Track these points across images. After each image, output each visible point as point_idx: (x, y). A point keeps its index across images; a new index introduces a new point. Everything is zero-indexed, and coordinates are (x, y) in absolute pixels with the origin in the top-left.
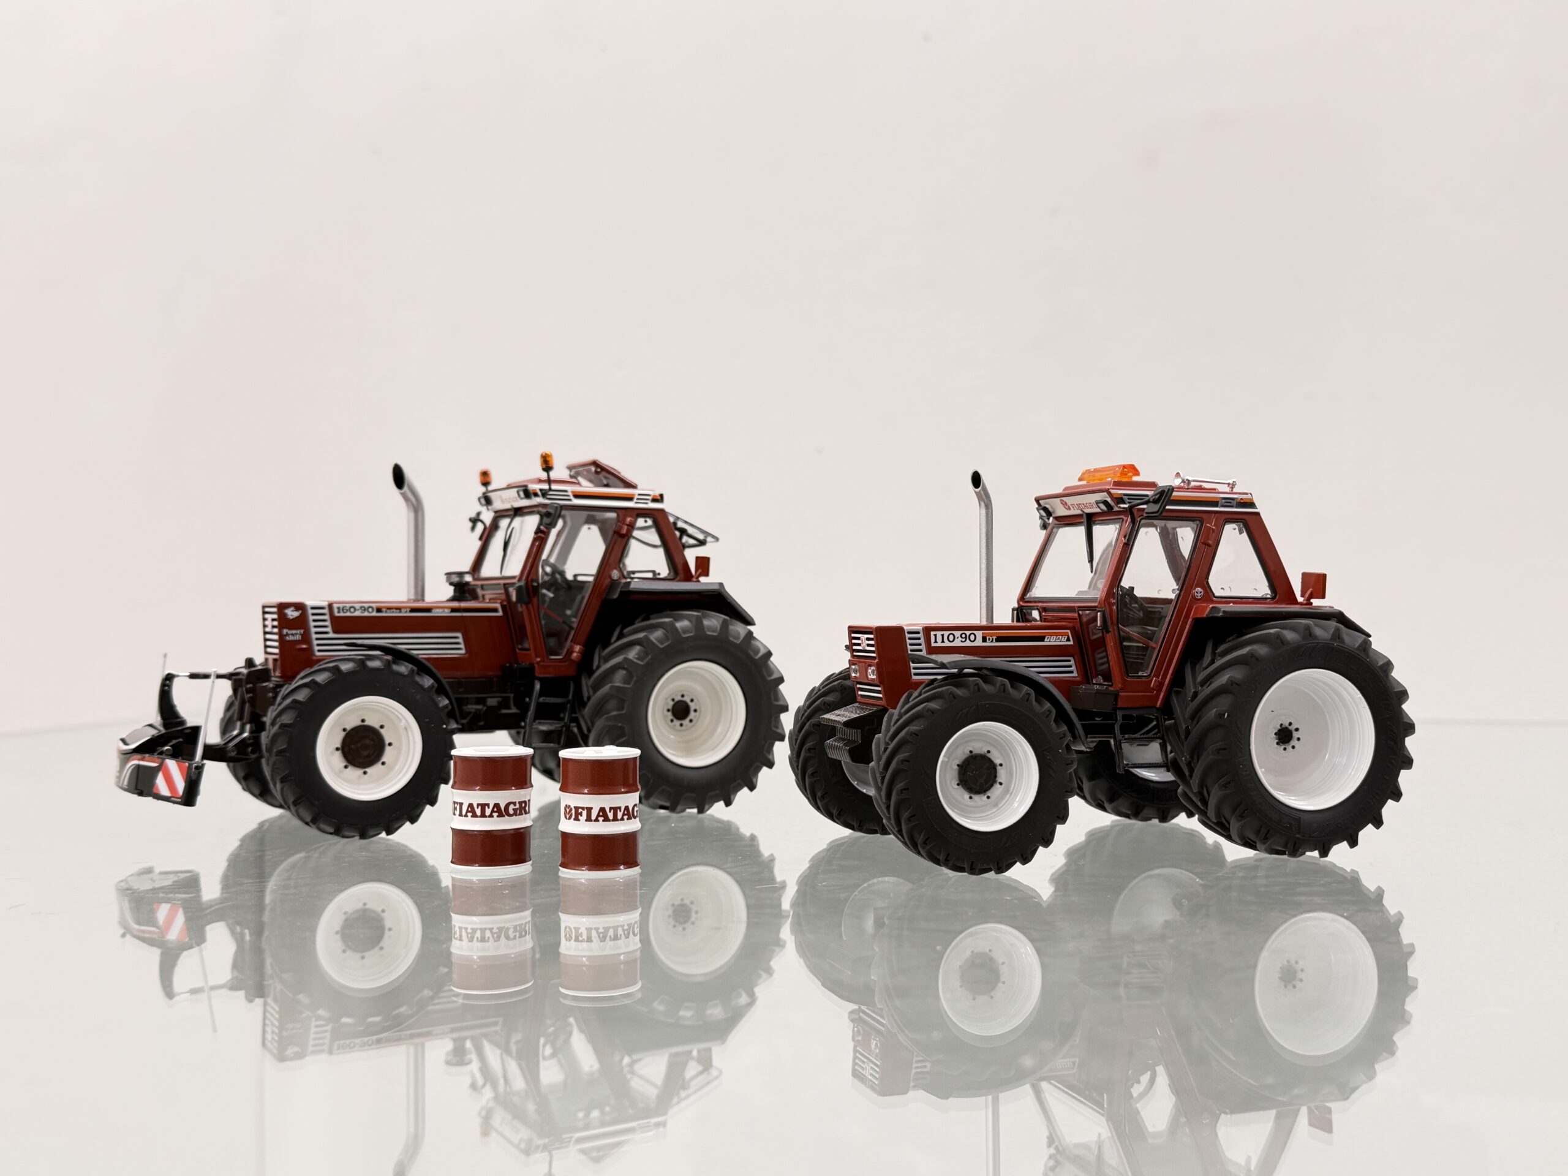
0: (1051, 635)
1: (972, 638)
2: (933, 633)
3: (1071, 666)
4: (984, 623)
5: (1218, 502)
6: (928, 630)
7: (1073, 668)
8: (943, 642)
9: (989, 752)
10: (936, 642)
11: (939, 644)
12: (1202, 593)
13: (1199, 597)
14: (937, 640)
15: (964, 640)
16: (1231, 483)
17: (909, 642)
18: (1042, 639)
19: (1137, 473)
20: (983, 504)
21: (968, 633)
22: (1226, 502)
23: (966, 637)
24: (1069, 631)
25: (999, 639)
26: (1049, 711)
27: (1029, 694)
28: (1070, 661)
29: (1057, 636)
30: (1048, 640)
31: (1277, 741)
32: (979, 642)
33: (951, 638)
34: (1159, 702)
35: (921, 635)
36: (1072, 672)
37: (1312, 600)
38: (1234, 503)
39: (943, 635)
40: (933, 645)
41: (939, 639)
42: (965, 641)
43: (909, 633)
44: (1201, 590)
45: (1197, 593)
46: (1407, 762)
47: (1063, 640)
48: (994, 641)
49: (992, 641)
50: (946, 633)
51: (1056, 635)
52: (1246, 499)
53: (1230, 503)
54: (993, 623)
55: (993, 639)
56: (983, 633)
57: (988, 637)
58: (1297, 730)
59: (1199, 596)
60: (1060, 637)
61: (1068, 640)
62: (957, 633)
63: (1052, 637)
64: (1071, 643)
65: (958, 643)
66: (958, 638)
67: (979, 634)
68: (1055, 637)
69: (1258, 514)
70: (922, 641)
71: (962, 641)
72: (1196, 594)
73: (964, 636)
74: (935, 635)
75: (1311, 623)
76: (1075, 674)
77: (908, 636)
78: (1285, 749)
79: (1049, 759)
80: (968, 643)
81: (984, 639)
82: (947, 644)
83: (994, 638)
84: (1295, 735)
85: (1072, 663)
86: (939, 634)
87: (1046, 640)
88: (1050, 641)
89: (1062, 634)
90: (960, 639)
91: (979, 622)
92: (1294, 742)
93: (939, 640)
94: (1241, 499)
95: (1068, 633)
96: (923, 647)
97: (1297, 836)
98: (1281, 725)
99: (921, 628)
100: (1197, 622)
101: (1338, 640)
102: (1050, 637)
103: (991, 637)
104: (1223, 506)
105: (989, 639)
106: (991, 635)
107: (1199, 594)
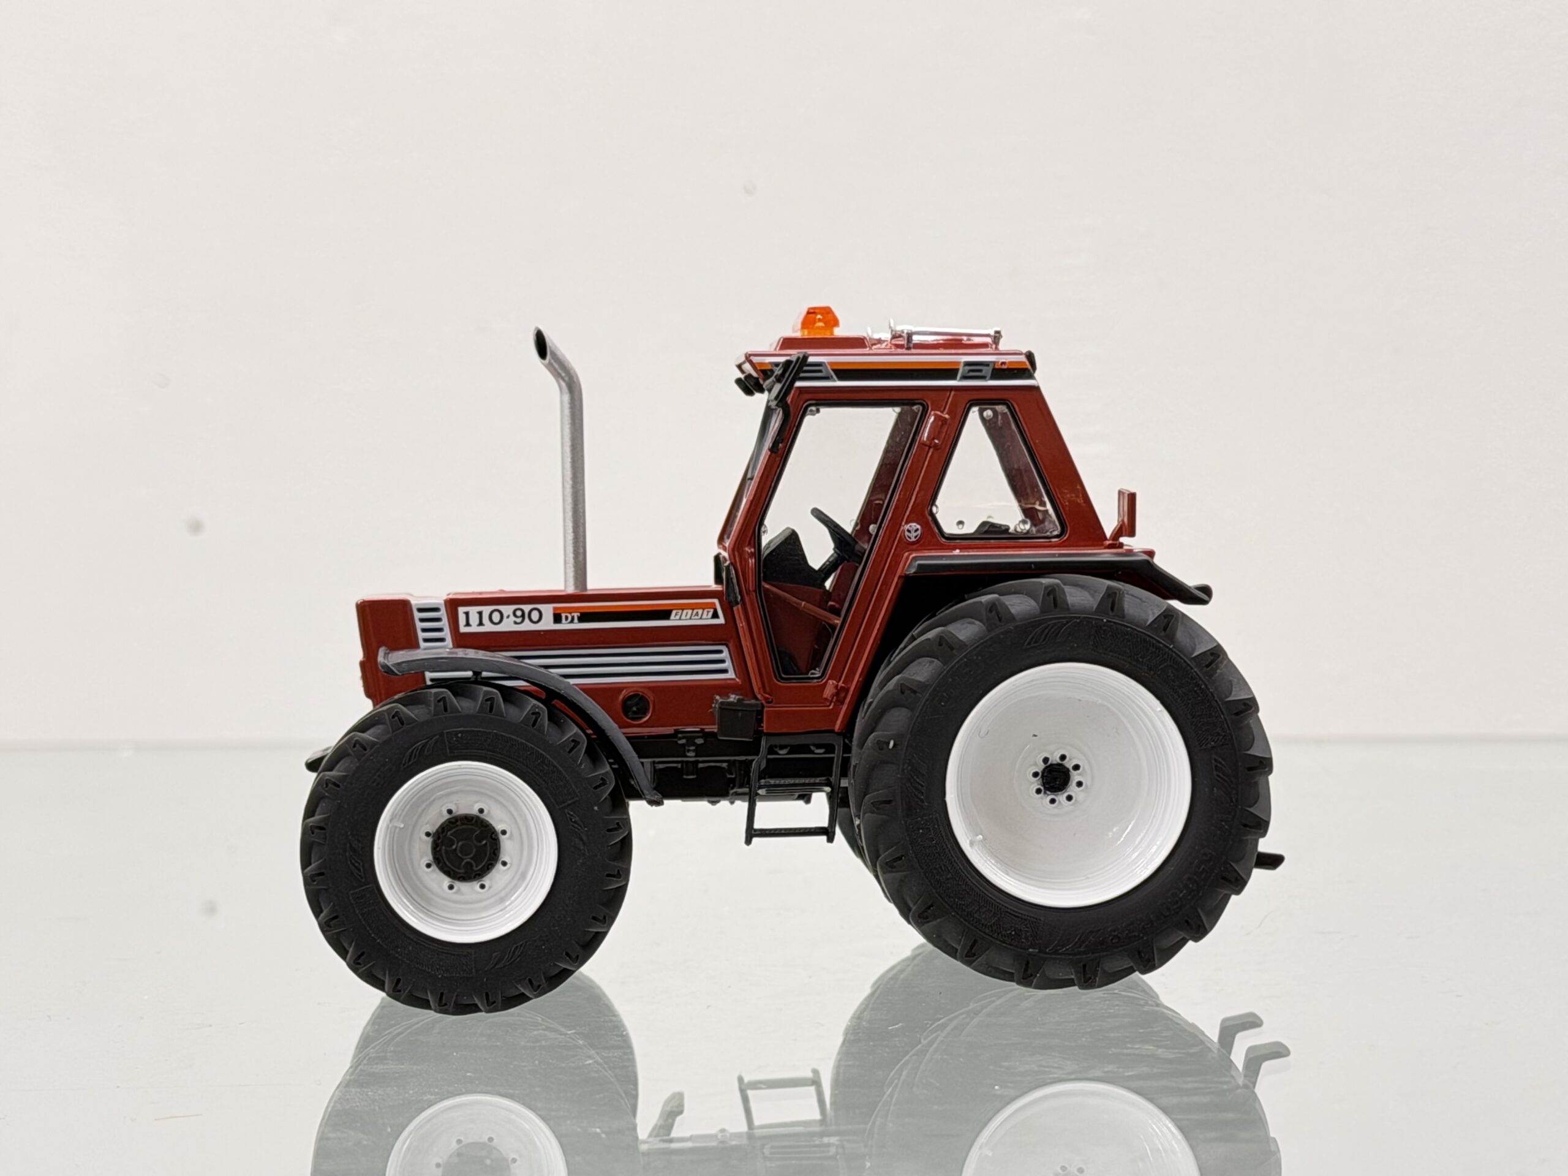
0: (683, 607)
1: (535, 616)
2: (461, 610)
3: (722, 661)
4: (571, 590)
5: (957, 370)
6: (453, 604)
7: (728, 665)
8: (481, 624)
9: (481, 811)
10: (468, 624)
11: (474, 628)
12: (919, 532)
13: (913, 539)
14: (471, 622)
15: (519, 620)
16: (992, 333)
17: (419, 625)
18: (665, 614)
19: (836, 323)
20: (563, 384)
21: (527, 608)
22: (970, 371)
23: (523, 616)
24: (716, 601)
25: (585, 617)
27: (537, 714)
28: (720, 652)
29: (693, 609)
30: (678, 617)
31: (1038, 787)
32: (547, 624)
33: (496, 617)
34: (839, 722)
35: (443, 614)
36: (725, 671)
38: (988, 371)
39: (480, 613)
40: (463, 629)
41: (474, 619)
42: (522, 621)
43: (420, 610)
44: (919, 527)
45: (909, 531)
47: (704, 616)
48: (576, 620)
49: (572, 621)
50: (486, 610)
51: (693, 607)
52: (1011, 363)
53: (980, 371)
54: (585, 589)
55: (573, 618)
56: (555, 609)
57: (563, 615)
58: (1077, 767)
59: (912, 537)
60: (700, 611)
61: (715, 615)
62: (507, 610)
63: (685, 612)
64: (721, 620)
65: (508, 625)
66: (508, 617)
67: (548, 609)
68: (690, 612)
69: (1036, 389)
70: (445, 623)
71: (516, 623)
72: (907, 533)
73: (519, 613)
74: (467, 614)
76: (731, 675)
77: (417, 615)
78: (1053, 801)
80: (527, 626)
81: (557, 618)
82: (488, 627)
83: (576, 615)
84: (1075, 777)
85: (725, 655)
86: (473, 610)
87: (672, 617)
88: (680, 619)
89: (703, 607)
90: (512, 618)
91: (562, 587)
92: (1072, 789)
93: (473, 622)
94: (1003, 363)
95: (714, 604)
96: (447, 634)
97: (1031, 950)
98: (1046, 760)
99: (440, 601)
100: (907, 579)
102: (680, 611)
103: (570, 613)
104: (964, 378)
105: (567, 618)
106: (570, 610)
107: (915, 534)
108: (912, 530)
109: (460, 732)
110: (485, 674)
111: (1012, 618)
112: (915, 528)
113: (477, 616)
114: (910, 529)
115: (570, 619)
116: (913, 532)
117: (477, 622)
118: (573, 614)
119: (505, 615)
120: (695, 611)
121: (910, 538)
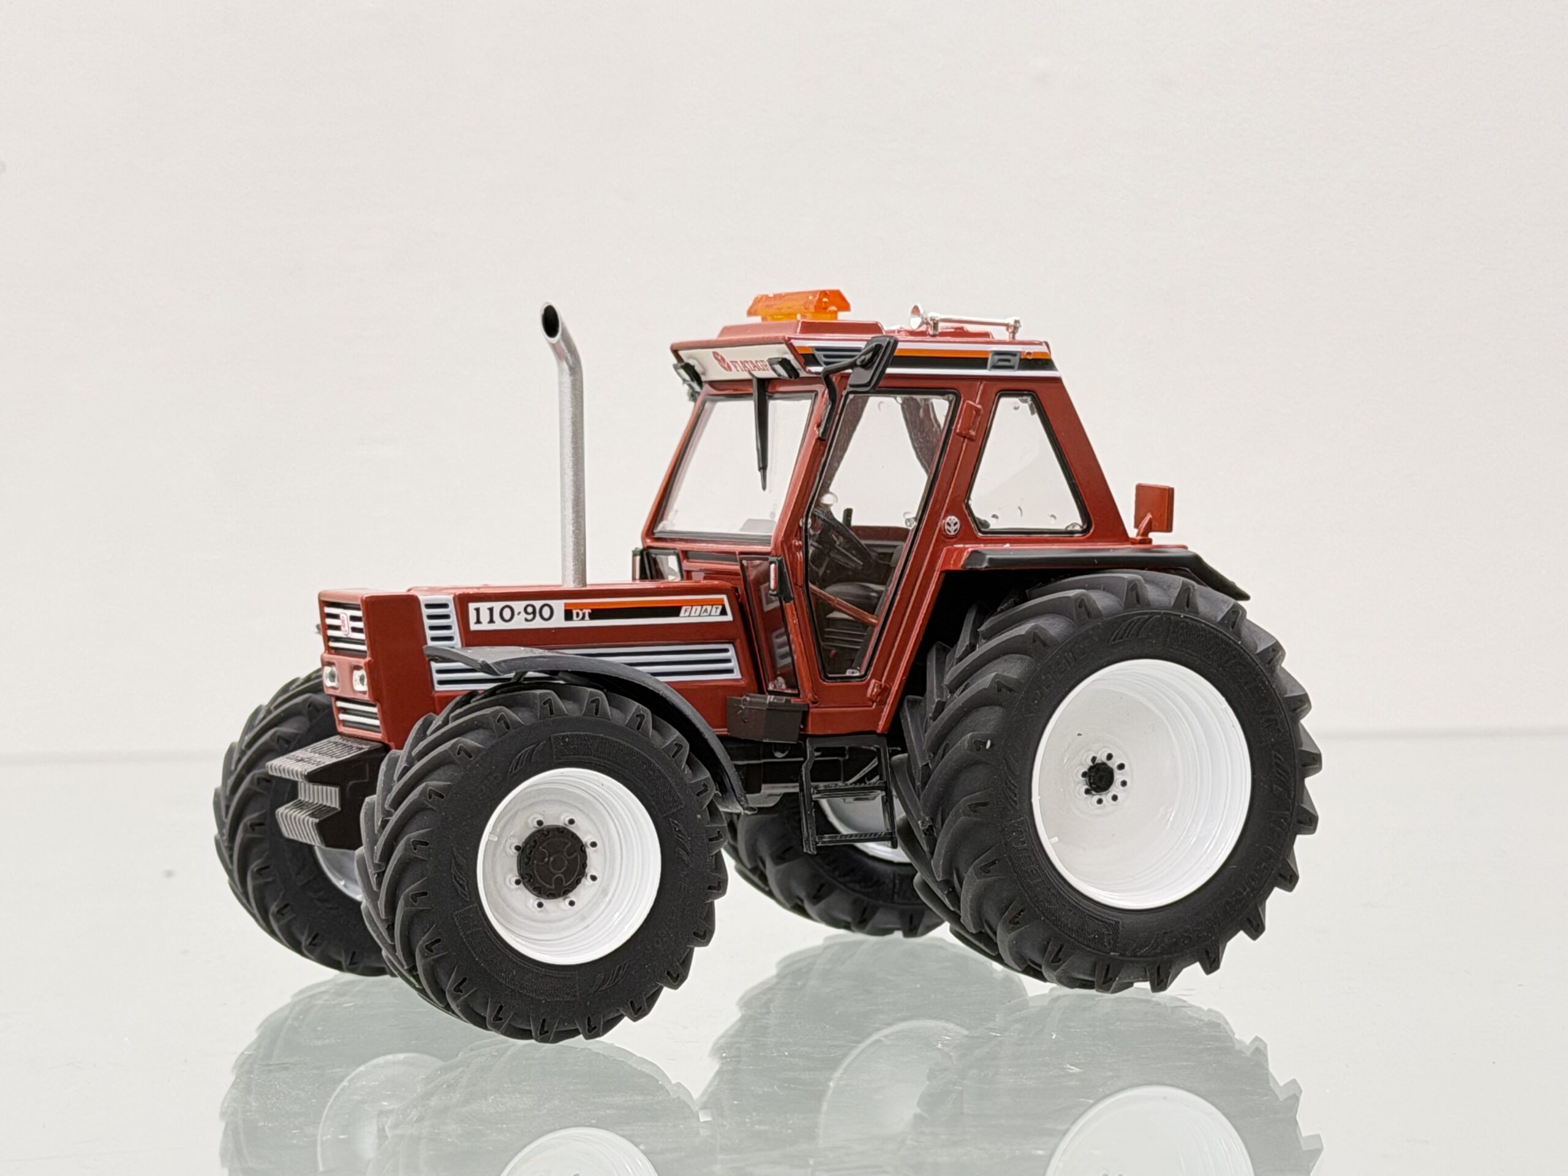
0: (692, 604)
1: (546, 612)
2: (472, 606)
3: (728, 661)
4: (570, 585)
5: (986, 359)
6: (463, 601)
7: (734, 664)
8: (491, 621)
9: (572, 822)
10: (478, 622)
11: (485, 626)
12: (958, 526)
13: (953, 533)
14: (481, 619)
15: (530, 617)
16: (1012, 323)
17: (427, 623)
18: (675, 611)
19: (845, 306)
20: (565, 366)
21: (538, 604)
22: (1000, 360)
23: (534, 613)
24: (724, 597)
25: (596, 614)
26: (676, 744)
27: (642, 716)
28: (726, 650)
29: (702, 606)
30: (687, 614)
31: (1086, 787)
32: (558, 621)
33: (507, 614)
34: (882, 723)
35: (451, 610)
36: (730, 671)
37: (1151, 535)
38: (1015, 361)
39: (491, 610)
40: (474, 627)
41: (485, 616)
42: (533, 618)
43: (429, 606)
44: (956, 520)
45: (949, 524)
46: (1308, 822)
47: (713, 613)
48: (587, 617)
49: (583, 618)
51: (701, 603)
52: (1035, 353)
53: (1009, 361)
54: (585, 584)
55: (584, 615)
56: (566, 605)
57: (574, 612)
58: (1121, 767)
59: (952, 530)
60: (709, 608)
61: (723, 612)
62: (518, 606)
63: (694, 608)
64: (729, 617)
65: (519, 623)
66: (519, 613)
67: (559, 605)
68: (699, 608)
69: (1057, 380)
70: (453, 621)
71: (527, 620)
72: (947, 527)
73: (530, 610)
74: (478, 610)
75: (1139, 577)
76: (737, 675)
77: (426, 612)
78: (1100, 801)
79: (679, 831)
80: (538, 624)
81: (568, 615)
82: (499, 625)
83: (587, 611)
84: (1119, 777)
85: (731, 654)
86: (484, 606)
87: (682, 613)
88: (689, 616)
89: (712, 603)
90: (523, 615)
91: (559, 582)
92: (1117, 788)
93: (482, 619)
94: (1029, 353)
95: (722, 600)
96: (455, 632)
97: (1112, 954)
98: (1094, 759)
99: (451, 597)
100: (949, 577)
101: (1186, 608)
102: (690, 607)
103: (581, 610)
104: (995, 367)
105: (578, 615)
106: (582, 607)
107: (954, 528)
108: (951, 523)
109: (567, 736)
110: (530, 674)
111: (1099, 615)
112: (954, 522)
113: (488, 612)
114: (950, 522)
115: (581, 616)
116: (952, 525)
117: (488, 619)
118: (584, 611)
119: (516, 612)
120: (704, 607)
121: (950, 532)
